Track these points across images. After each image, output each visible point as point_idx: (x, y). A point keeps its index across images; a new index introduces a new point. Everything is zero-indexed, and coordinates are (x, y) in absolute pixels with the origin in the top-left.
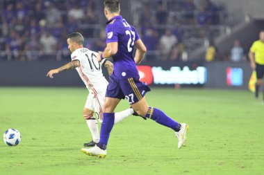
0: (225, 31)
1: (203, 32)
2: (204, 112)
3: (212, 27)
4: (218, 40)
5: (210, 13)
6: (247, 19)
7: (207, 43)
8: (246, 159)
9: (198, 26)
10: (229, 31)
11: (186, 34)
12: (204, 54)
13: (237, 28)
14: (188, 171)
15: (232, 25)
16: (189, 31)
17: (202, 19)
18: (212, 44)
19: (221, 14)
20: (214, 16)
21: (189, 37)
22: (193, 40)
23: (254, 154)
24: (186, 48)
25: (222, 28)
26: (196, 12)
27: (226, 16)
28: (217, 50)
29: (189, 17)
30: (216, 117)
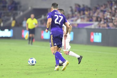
0: (20, 13)
1: (10, 14)
2: (11, 50)
3: (14, 12)
4: (17, 17)
5: (13, 5)
6: (30, 8)
7: (12, 19)
8: (29, 71)
9: (8, 11)
10: (22, 13)
11: (3, 15)
12: (11, 24)
13: (25, 12)
14: (3, 76)
15: (23, 11)
16: (4, 13)
17: (10, 8)
18: (14, 19)
19: (18, 6)
20: (15, 7)
21: (4, 16)
22: (6, 17)
23: (33, 68)
24: (3, 21)
25: (18, 12)
26: (7, 5)
27: (20, 7)
28: (16, 22)
29: (4, 7)
30: (16, 52)
